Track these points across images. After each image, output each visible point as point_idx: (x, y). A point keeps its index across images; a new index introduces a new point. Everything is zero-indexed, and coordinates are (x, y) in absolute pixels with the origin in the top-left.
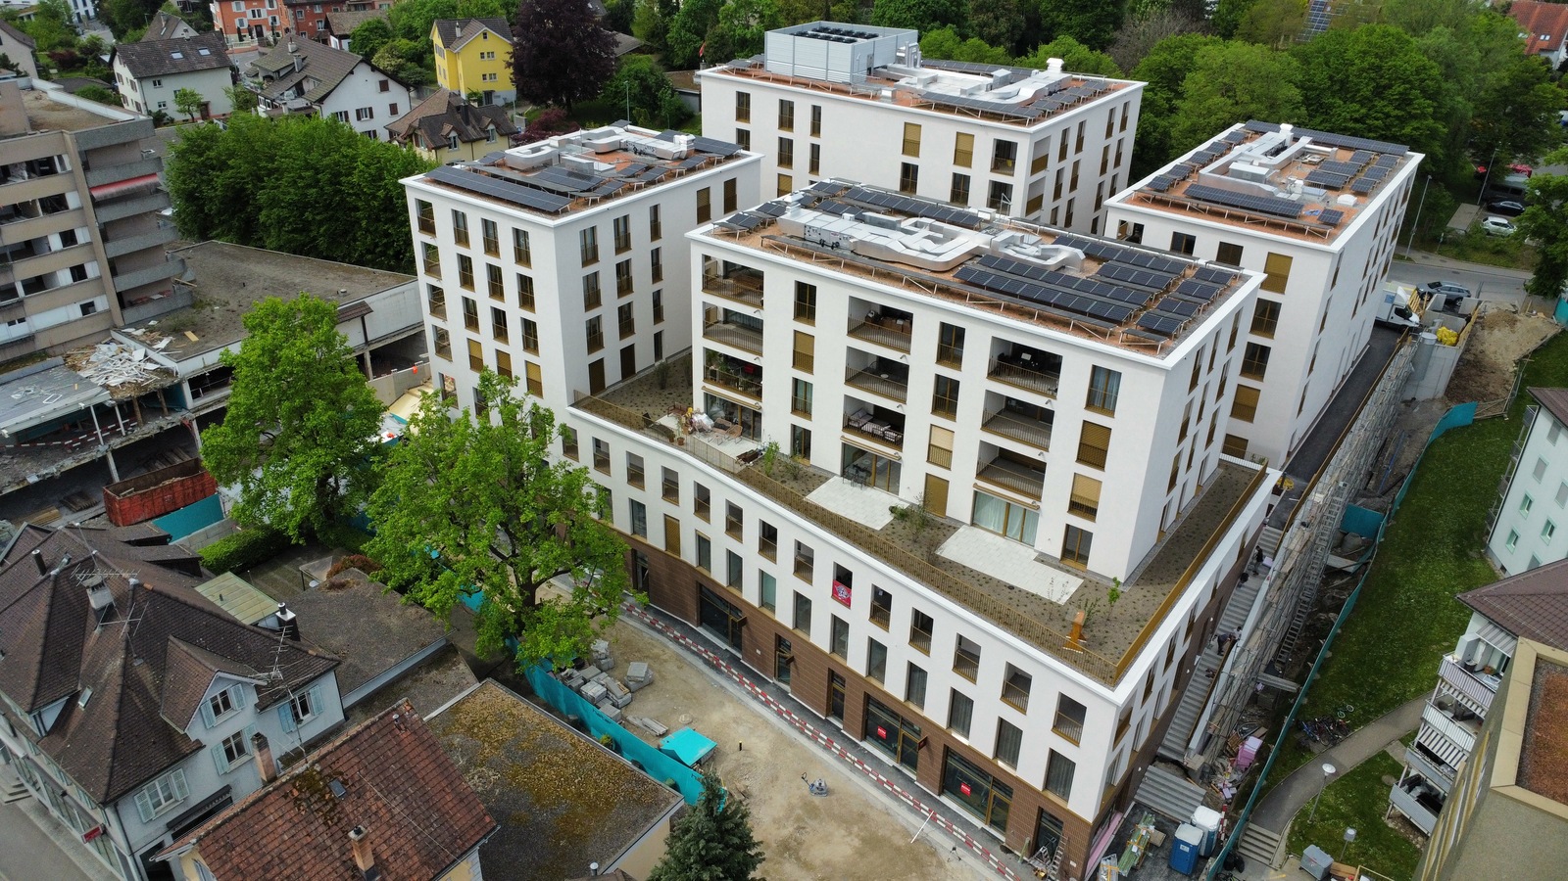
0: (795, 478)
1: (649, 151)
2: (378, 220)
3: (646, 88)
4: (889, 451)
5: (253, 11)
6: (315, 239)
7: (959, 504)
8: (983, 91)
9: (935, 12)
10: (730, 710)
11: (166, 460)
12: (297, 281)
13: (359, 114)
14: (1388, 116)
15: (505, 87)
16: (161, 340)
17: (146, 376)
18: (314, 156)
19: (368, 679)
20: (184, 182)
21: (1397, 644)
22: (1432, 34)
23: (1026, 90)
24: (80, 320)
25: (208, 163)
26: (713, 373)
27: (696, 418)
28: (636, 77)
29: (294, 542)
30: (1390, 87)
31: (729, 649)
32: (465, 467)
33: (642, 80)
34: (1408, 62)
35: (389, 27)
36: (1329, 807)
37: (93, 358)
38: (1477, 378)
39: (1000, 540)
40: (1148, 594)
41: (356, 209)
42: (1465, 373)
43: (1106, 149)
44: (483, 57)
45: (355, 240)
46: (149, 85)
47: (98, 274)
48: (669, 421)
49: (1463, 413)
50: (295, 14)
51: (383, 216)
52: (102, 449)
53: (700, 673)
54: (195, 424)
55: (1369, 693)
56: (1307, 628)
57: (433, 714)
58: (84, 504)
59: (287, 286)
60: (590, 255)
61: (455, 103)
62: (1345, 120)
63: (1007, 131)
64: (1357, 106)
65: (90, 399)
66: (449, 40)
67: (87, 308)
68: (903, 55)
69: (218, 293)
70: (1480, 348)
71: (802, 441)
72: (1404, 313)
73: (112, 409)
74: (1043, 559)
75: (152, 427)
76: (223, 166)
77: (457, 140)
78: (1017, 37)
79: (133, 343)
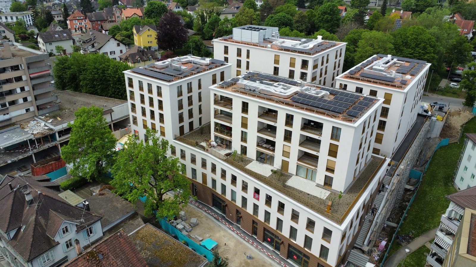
0: (242, 161)
1: (198, 63)
2: (116, 84)
3: (197, 46)
4: (271, 153)
5: (80, 23)
6: (97, 90)
7: (292, 169)
8: (298, 45)
9: (283, 23)
10: (222, 233)
11: (50, 156)
12: (91, 102)
13: (111, 53)
14: (420, 52)
15: (155, 45)
16: (50, 120)
17: (45, 131)
18: (97, 65)
19: (111, 223)
20: (58, 73)
21: (427, 212)
22: (432, 29)
23: (311, 45)
24: (25, 114)
25: (65, 67)
26: (217, 129)
27: (212, 143)
28: (194, 42)
29: (88, 181)
30: (420, 44)
31: (222, 214)
32: (141, 158)
33: (196, 43)
34: (425, 37)
35: (120, 27)
36: (408, 262)
37: (29, 125)
38: (449, 131)
39: (304, 179)
40: (351, 196)
41: (110, 81)
42: (445, 129)
43: (335, 62)
44: (148, 36)
45: (109, 90)
46: (48, 44)
47: (31, 100)
48: (204, 144)
49: (445, 142)
50: (92, 24)
51: (117, 83)
52: (31, 153)
53: (213, 221)
54: (59, 145)
55: (419, 227)
56: (399, 207)
57: (131, 234)
58: (25, 169)
59: (88, 104)
60: (180, 94)
61: (140, 50)
62: (407, 54)
63: (305, 57)
64: (410, 50)
65: (27, 137)
66: (138, 31)
67: (27, 110)
68: (274, 35)
69: (67, 106)
70: (450, 122)
71: (244, 150)
72: (426, 111)
73: (34, 141)
74: (318, 185)
75: (46, 146)
76: (69, 68)
77: (140, 61)
78: (308, 30)
79: (41, 121)
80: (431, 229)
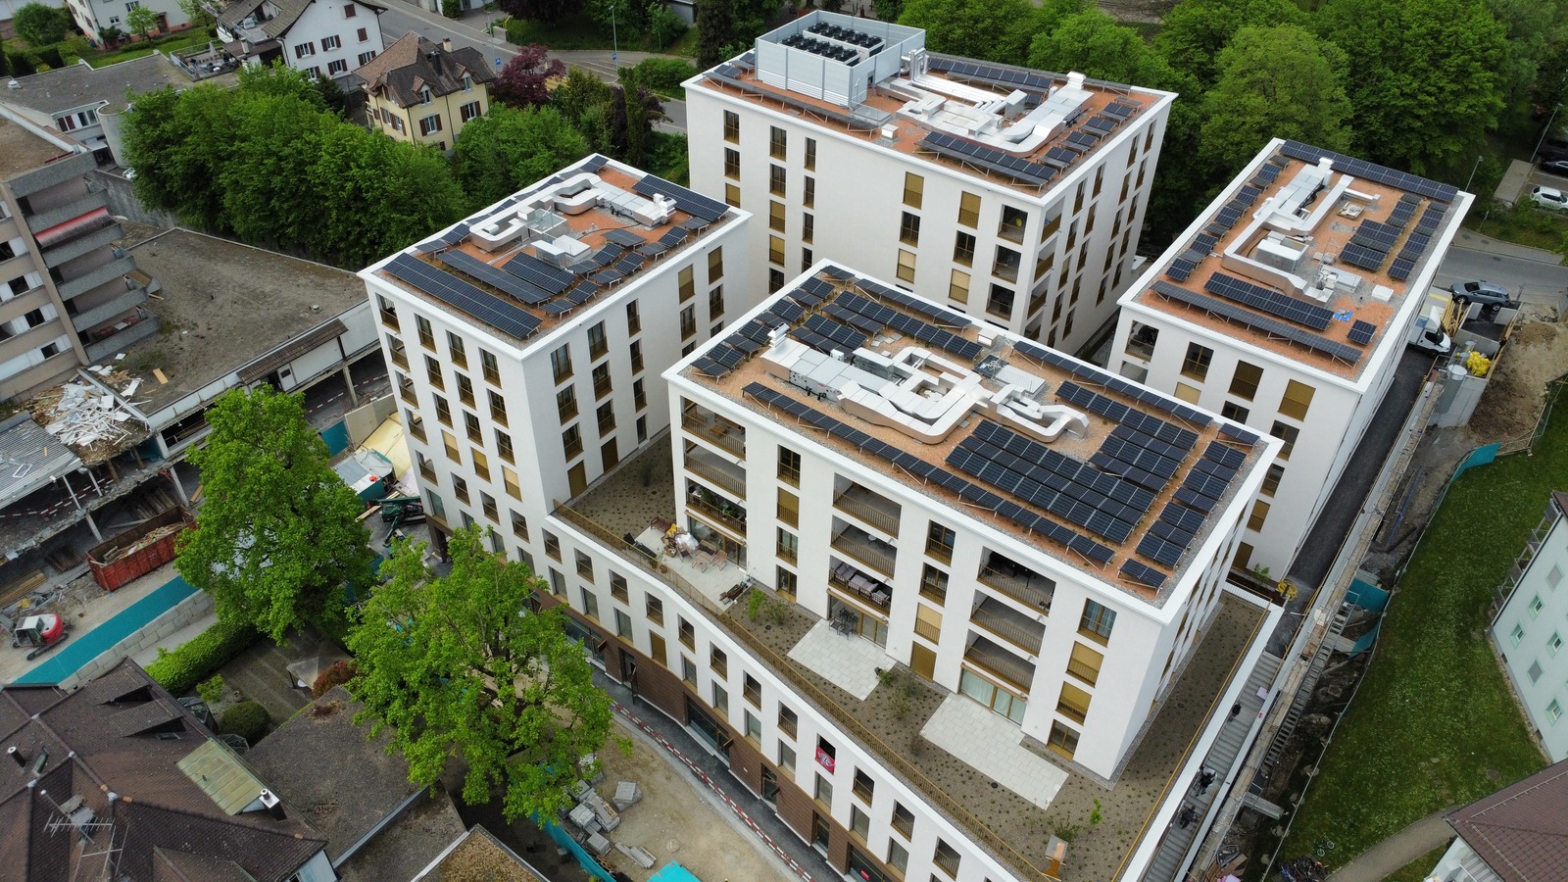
0: (781, 623)
1: (626, 213)
4: (879, 615)
7: (948, 667)
8: (995, 125)
10: (717, 833)
11: (149, 511)
12: (268, 289)
13: (325, 44)
16: (129, 383)
17: (117, 430)
19: (357, 836)
23: (1040, 127)
24: (43, 363)
25: (164, 136)
26: (695, 498)
27: (680, 540)
29: (278, 644)
31: (717, 755)
34: (1471, 28)
37: (61, 406)
38: (1505, 403)
39: (986, 712)
42: (1492, 397)
43: (1127, 179)
47: (55, 315)
49: (1481, 450)
52: (80, 513)
53: (689, 786)
57: (424, 873)
58: (70, 564)
59: (256, 298)
60: (562, 368)
61: (425, 50)
63: (1018, 198)
67: (48, 351)
68: (908, 58)
69: (184, 309)
70: (1512, 366)
71: (787, 581)
72: (1435, 338)
73: (86, 475)
75: (129, 483)
77: (431, 95)
79: (101, 388)
80: (1389, 835)
